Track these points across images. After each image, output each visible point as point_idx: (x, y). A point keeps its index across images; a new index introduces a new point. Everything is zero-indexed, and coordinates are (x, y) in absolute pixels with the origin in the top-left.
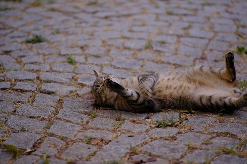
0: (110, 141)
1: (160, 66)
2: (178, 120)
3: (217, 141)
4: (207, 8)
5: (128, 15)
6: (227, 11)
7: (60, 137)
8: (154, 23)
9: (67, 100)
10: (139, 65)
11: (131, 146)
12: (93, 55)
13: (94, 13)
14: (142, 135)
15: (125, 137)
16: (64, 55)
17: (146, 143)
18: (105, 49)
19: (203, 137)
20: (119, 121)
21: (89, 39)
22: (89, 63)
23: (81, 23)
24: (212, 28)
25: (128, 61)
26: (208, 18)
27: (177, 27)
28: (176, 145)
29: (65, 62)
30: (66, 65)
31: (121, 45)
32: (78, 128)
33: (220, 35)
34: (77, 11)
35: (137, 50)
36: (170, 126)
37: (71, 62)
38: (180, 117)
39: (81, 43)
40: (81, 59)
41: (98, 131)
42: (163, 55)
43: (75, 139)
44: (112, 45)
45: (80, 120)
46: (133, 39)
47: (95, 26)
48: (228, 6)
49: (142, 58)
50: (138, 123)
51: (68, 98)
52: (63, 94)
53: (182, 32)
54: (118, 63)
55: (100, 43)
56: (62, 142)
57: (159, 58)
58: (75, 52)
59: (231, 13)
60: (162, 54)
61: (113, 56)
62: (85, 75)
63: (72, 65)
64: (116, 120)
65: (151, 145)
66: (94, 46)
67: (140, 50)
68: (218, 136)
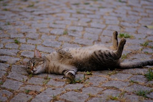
0: (41, 92)
1: (72, 45)
2: (83, 79)
3: (107, 92)
4: (102, 10)
5: (53, 14)
6: (114, 12)
7: (9, 90)
8: (69, 19)
9: (14, 67)
10: (60, 45)
11: (54, 95)
12: (31, 39)
13: (32, 12)
14: (61, 89)
15: (50, 90)
16: (12, 38)
17: (63, 93)
18: (38, 35)
19: (99, 90)
20: (46, 80)
21: (29, 28)
22: (28, 44)
23: (23, 18)
24: (104, 22)
25: (53, 42)
26: (102, 16)
27: (83, 21)
28: (82, 94)
29: (13, 42)
30: (14, 45)
31: (48, 32)
32: (21, 84)
33: (110, 26)
34: (21, 10)
35: (58, 35)
36: (78, 83)
37: (17, 43)
38: (84, 77)
39: (23, 31)
40: (23, 41)
41: (33, 86)
42: (75, 39)
43: (19, 91)
44: (43, 32)
45: (22, 79)
46: (56, 28)
47: (32, 20)
48: (114, 8)
49: (62, 40)
50: (58, 81)
51: (15, 66)
52: (11, 63)
53: (86, 25)
54: (46, 43)
55: (35, 31)
56: (11, 93)
57: (72, 40)
58: (19, 37)
59: (116, 13)
60: (74, 38)
61: (43, 39)
62: (26, 51)
63: (18, 44)
64: (45, 79)
65: (66, 95)
66: (31, 33)
67: (60, 35)
68: (107, 89)
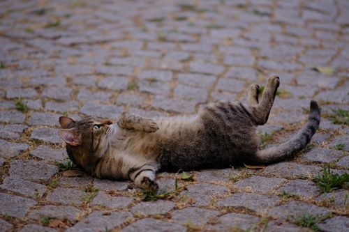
0: (77, 221)
1: (148, 113)
2: (173, 189)
3: (228, 219)
4: (214, 33)
5: (104, 42)
6: (242, 37)
7: (4, 216)
8: (141, 53)
9: (16, 164)
10: (119, 112)
11: (106, 228)
12: (54, 99)
13: (55, 38)
14: (122, 212)
15: (99, 216)
16: (11, 99)
17: (128, 224)
18: (70, 90)
19: (209, 214)
20: (89, 193)
21: (48, 76)
22: (48, 111)
23: (37, 53)
24: (221, 60)
25: (104, 107)
26: (216, 47)
27: (173, 59)
28: (171, 225)
29: (13, 109)
30: (15, 113)
31: (93, 85)
32: (31, 204)
33: (233, 69)
34: (30, 35)
35: (117, 91)
36: (162, 198)
37: (22, 109)
38: (177, 186)
39: (36, 82)
40: (37, 104)
41: (60, 207)
42: (154, 98)
43: (26, 219)
44: (81, 85)
45: (33, 193)
46: (111, 75)
47: (57, 57)
48: (243, 29)
49: (124, 102)
50: (117, 195)
51: (16, 161)
52: (9, 155)
53: (179, 66)
54: (89, 109)
55: (64, 82)
56: (8, 224)
57: (147, 102)
58: (27, 95)
59: (248, 39)
60: (152, 97)
61: (82, 99)
62: (42, 127)
63: (23, 112)
64: (86, 191)
65: (134, 227)
66: (55, 86)
67: (121, 91)
68: (229, 212)
